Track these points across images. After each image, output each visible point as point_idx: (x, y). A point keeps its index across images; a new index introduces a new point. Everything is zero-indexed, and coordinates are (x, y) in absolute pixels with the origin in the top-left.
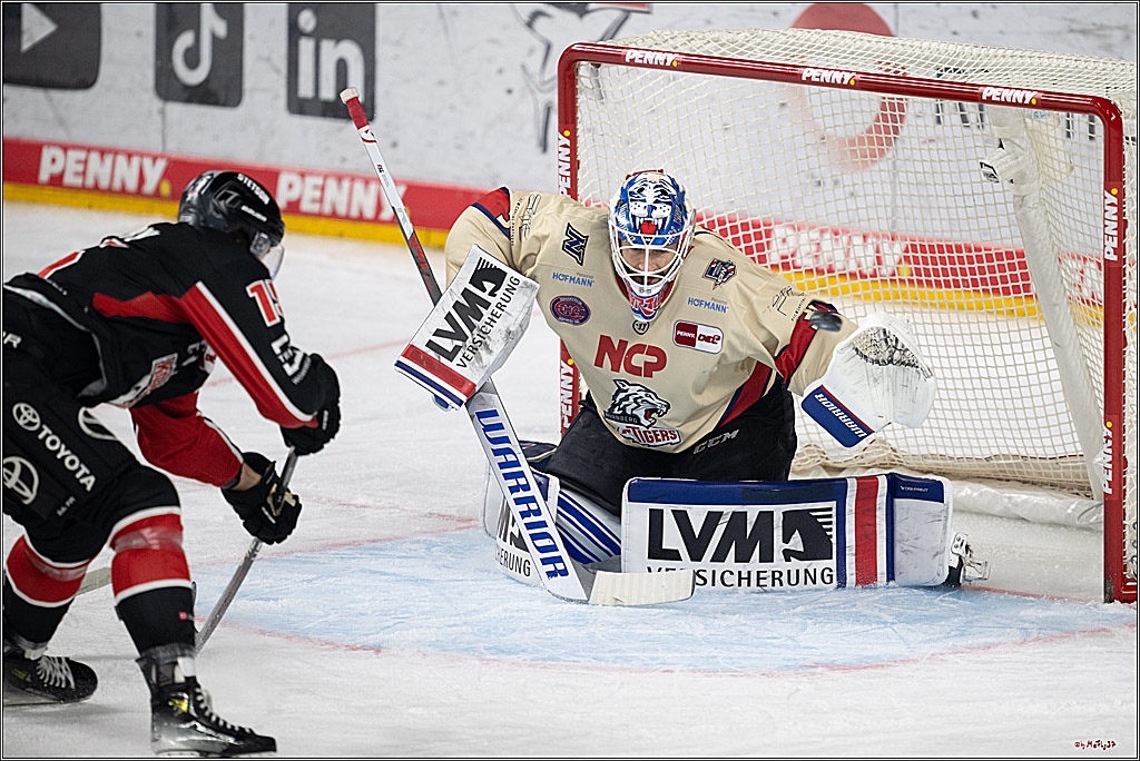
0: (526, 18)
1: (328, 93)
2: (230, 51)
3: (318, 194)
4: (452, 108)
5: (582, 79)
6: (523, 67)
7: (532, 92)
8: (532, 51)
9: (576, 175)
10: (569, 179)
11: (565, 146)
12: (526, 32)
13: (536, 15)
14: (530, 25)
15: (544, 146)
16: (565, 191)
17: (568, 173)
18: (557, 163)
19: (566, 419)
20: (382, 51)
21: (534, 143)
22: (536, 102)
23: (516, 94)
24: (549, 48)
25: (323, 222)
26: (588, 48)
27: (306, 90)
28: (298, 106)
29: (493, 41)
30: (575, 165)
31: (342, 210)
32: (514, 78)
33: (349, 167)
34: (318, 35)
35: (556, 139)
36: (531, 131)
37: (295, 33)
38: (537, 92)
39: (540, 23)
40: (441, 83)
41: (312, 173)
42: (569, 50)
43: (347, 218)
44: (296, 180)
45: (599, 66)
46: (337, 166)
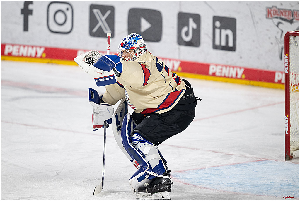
0: (276, 24)
1: (223, 44)
2: (197, 32)
3: (220, 71)
4: (257, 48)
5: (291, 40)
6: (276, 37)
7: (278, 44)
8: (278, 33)
9: (289, 66)
10: (287, 67)
11: (286, 58)
12: (277, 28)
13: (279, 23)
14: (277, 26)
15: (281, 58)
16: (286, 71)
17: (287, 66)
18: (284, 63)
19: (286, 132)
20: (238, 32)
21: (278, 58)
22: (279, 46)
23: (274, 44)
24: (282, 32)
25: (222, 79)
26: (292, 32)
27: (217, 43)
28: (215, 47)
29: (268, 30)
30: (289, 63)
31: (227, 75)
32: (273, 40)
33: (229, 64)
34: (220, 28)
35: (284, 56)
36: (278, 54)
37: (214, 27)
38: (279, 44)
39: (280, 26)
40: (254, 41)
41: (219, 65)
42: (288, 33)
43: (228, 77)
44: (214, 67)
45: (295, 37)
46: (226, 63)
